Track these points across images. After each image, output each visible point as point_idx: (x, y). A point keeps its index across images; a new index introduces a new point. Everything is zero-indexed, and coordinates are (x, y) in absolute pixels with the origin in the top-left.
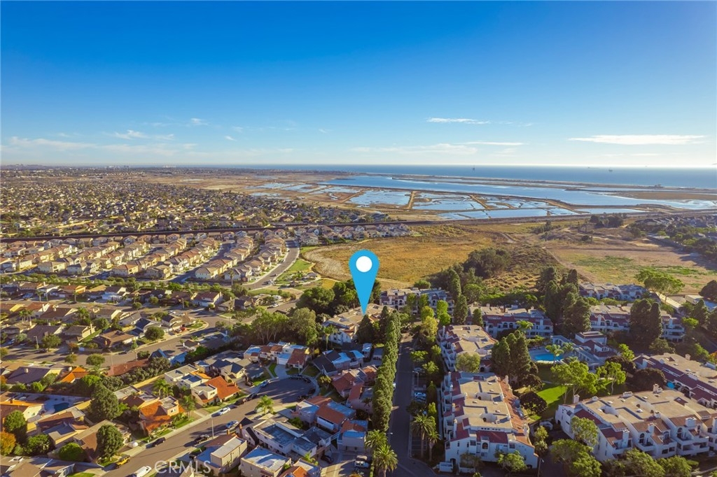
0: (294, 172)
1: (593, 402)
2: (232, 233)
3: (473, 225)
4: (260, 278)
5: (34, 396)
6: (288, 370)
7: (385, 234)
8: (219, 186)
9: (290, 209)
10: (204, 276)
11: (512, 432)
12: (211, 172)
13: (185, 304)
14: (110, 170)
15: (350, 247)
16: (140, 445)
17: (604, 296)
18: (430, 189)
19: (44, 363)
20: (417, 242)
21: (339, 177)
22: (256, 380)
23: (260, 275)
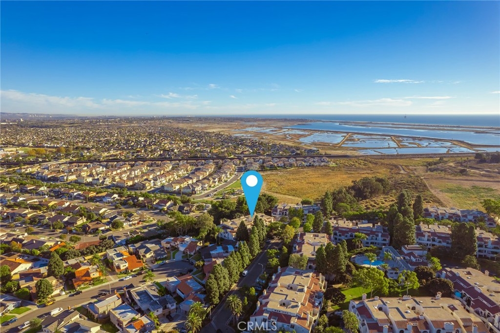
0: (270, 120)
1: (375, 300)
2: (203, 161)
3: (381, 159)
4: (206, 192)
5: (32, 257)
6: (183, 255)
7: (308, 164)
8: (215, 129)
9: (253, 145)
10: (169, 189)
11: (297, 316)
12: (215, 120)
13: (148, 207)
14: (152, 119)
15: (279, 173)
16: (66, 294)
17: (445, 217)
18: (363, 132)
19: (50, 238)
20: (330, 170)
21: (300, 123)
22: (160, 259)
23: (207, 190)
